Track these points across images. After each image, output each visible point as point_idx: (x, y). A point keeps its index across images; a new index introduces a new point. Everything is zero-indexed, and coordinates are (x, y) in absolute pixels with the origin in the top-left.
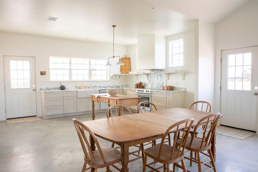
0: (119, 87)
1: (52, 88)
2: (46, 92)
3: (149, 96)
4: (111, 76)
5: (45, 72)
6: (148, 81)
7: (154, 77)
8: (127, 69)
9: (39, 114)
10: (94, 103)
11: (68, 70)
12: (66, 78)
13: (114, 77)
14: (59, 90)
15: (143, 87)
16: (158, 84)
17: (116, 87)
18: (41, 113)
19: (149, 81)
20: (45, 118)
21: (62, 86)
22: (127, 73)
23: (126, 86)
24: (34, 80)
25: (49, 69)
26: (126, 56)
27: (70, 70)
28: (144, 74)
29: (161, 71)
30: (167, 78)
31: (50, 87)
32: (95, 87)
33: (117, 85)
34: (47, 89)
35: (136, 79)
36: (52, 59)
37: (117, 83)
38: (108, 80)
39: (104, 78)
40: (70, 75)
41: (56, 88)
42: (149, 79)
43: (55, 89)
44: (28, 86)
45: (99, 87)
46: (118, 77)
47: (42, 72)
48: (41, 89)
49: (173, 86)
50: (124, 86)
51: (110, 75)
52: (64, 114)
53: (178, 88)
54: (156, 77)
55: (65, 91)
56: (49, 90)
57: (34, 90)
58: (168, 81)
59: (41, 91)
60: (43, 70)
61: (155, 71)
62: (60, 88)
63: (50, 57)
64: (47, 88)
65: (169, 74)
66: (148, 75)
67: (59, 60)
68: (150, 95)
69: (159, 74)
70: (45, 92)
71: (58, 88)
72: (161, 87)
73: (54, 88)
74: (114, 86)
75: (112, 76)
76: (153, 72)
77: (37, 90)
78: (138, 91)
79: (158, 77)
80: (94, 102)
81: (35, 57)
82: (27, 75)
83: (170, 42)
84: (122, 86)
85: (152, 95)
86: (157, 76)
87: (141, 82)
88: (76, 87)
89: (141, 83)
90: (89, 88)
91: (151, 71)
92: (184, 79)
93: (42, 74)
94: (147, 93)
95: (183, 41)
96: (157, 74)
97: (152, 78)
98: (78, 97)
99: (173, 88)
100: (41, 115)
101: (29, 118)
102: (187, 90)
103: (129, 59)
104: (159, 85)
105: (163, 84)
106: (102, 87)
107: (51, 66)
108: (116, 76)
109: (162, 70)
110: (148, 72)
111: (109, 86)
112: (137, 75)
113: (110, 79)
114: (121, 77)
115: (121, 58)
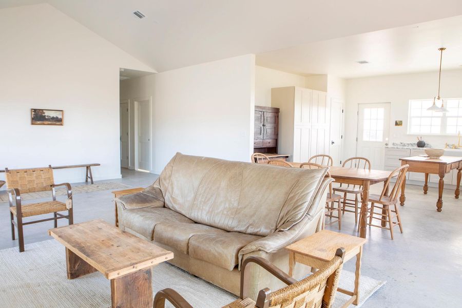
1: (408, 144)
5: (401, 122)
11: (440, 119)
14: (415, 146)
21: (420, 141)
25: (407, 117)
27: (444, 118)
31: (406, 142)
44: (380, 139)
56: (404, 145)
63: (409, 101)
64: (401, 143)
88: (445, 145)
93: (397, 124)
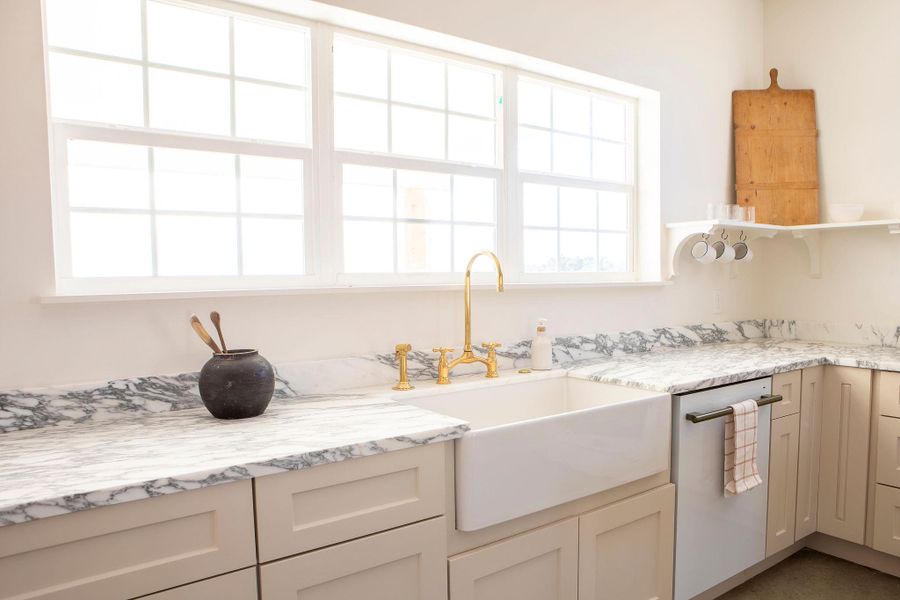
0: (717, 335)
8: (789, 186)
17: (704, 341)
22: (795, 222)
23: (758, 325)
26: (774, 74)
27: (322, 161)
33: (708, 324)
41: (143, 385)
45: (596, 342)
50: (746, 329)
62: (196, 391)
73: (111, 391)
74: (695, 328)
84: (740, 329)
88: (390, 360)
98: (469, 524)
103: (810, 95)
111: (664, 332)
113: (672, 273)
114: (749, 255)
115: (735, 94)
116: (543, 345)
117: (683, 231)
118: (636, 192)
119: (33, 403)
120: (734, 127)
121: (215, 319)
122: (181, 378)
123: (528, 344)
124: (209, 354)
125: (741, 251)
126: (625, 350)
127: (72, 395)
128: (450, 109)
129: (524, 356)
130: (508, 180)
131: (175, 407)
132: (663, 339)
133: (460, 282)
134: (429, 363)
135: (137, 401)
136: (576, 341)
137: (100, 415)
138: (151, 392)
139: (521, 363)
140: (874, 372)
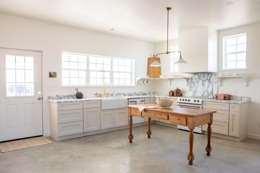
0: (145, 94)
1: (64, 96)
2: (60, 102)
3: (199, 107)
4: (137, 80)
5: (55, 73)
6: (188, 87)
7: (198, 82)
8: (156, 72)
9: (47, 133)
10: (132, 118)
11: (85, 72)
12: (82, 82)
13: (142, 82)
14: (74, 98)
15: (181, 95)
16: (204, 92)
17: (142, 95)
18: (49, 132)
19: (190, 88)
20: (57, 140)
21: (78, 93)
22: (157, 77)
23: (153, 93)
24: (39, 85)
25: (61, 69)
26: (154, 55)
27: (88, 71)
28: (184, 78)
29: (210, 75)
30: (220, 84)
31: (61, 94)
32: (118, 95)
33: (143, 92)
34: (58, 98)
35: (170, 84)
36: (65, 56)
37: (143, 89)
38: (134, 85)
39: (128, 83)
40: (88, 78)
41: (70, 95)
42: (189, 84)
43: (68, 97)
44: (32, 94)
46: (145, 82)
47: (51, 73)
48: (49, 98)
49: (229, 94)
50: (151, 93)
51: (135, 79)
52: (84, 133)
53: (238, 97)
54: (201, 82)
55: (86, 101)
56: (60, 98)
57: (39, 99)
58: (220, 88)
59: (50, 101)
60: (52, 71)
61: (200, 74)
62: (75, 97)
63: (62, 52)
64: (57, 96)
65: (222, 79)
66: (188, 79)
67: (74, 57)
68: (201, 106)
69: (206, 79)
70: (58, 102)
71: (72, 97)
72: (208, 95)
74: (140, 93)
75: (139, 80)
76: (197, 76)
77: (44, 98)
78: (180, 100)
79: (204, 83)
80: (132, 116)
81: (41, 52)
82: (30, 77)
83: (224, 38)
84: (149, 93)
85: (204, 106)
86: (203, 81)
87: (179, 88)
88: (95, 95)
89: (177, 89)
90: (112, 95)
91: (193, 75)
92: (248, 86)
93: (51, 75)
94: (196, 103)
95: (246, 36)
96: (202, 79)
97: (195, 84)
98: (102, 109)
99: (230, 97)
100: (49, 135)
101: (32, 139)
102: (253, 100)
103: (159, 59)
104: (206, 92)
105: (212, 91)
106: (126, 95)
107: (64, 65)
108: (143, 80)
109: (212, 73)
110: (187, 76)
112: (171, 80)
113: (136, 85)
114: (149, 82)
115: (148, 58)
116: (115, 94)
117: (138, 79)
118: (132, 73)
119: (60, 96)
120: (148, 63)
121: (77, 89)
122: (73, 95)
123: (113, 94)
124: (77, 92)
125: (147, 82)
126: (128, 95)
127: (63, 96)
128: (104, 63)
129: (113, 95)
130: (112, 72)
131: (72, 98)
132: (135, 94)
133: (104, 86)
134: (100, 95)
135: (69, 97)
136: (121, 94)
137: (66, 98)
138: (70, 96)
139: (112, 96)
140: (159, 98)
